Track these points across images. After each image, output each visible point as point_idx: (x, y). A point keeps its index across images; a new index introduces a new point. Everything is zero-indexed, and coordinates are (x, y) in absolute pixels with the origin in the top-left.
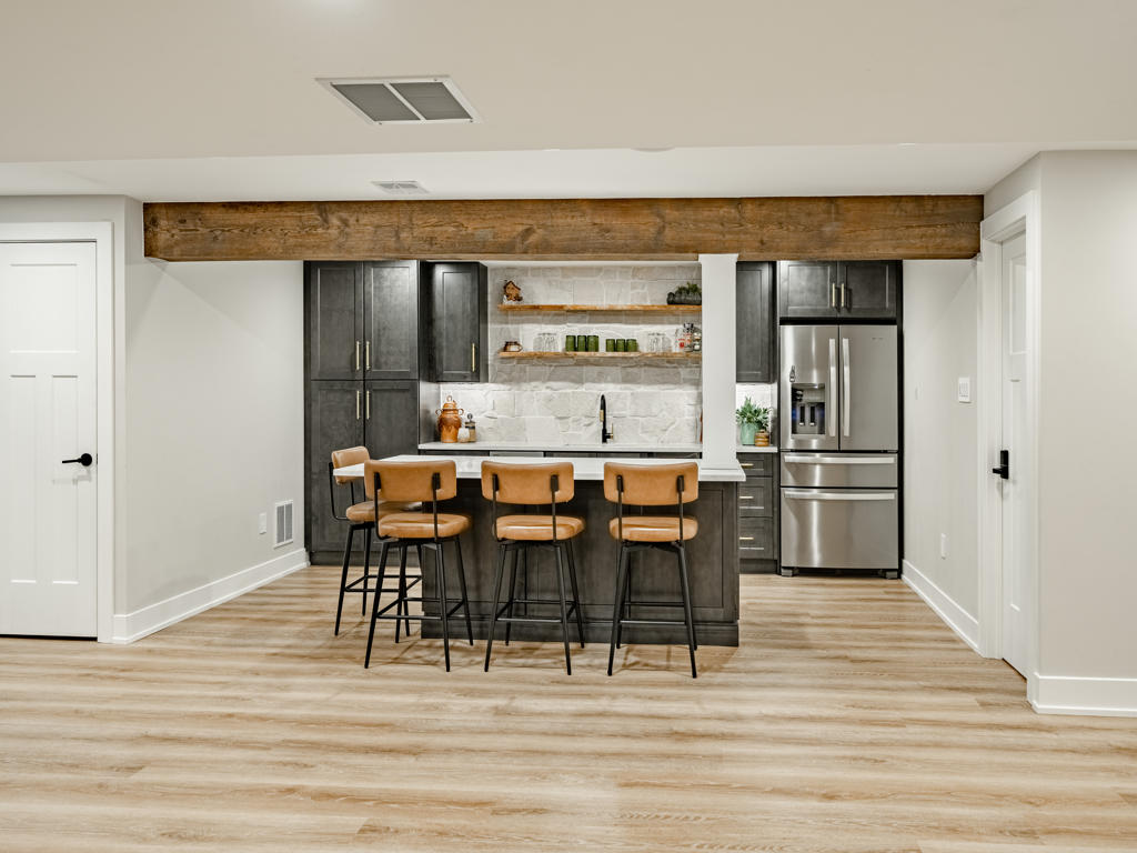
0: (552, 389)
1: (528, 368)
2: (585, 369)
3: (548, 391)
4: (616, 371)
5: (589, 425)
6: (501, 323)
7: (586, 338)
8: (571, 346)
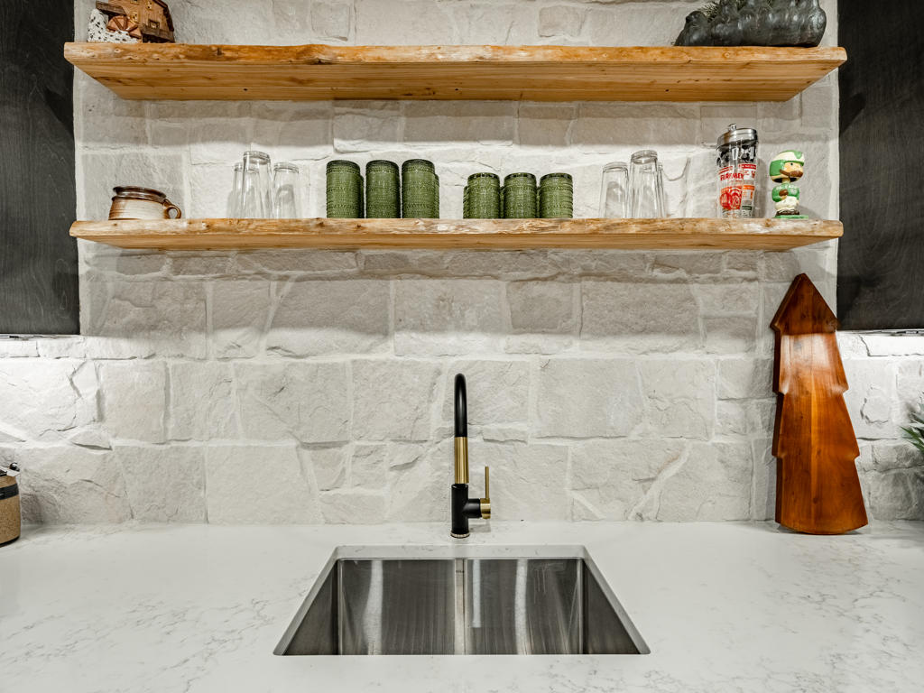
0: (289, 354)
1: (209, 287)
2: (392, 283)
3: (277, 362)
4: (491, 293)
5: (408, 466)
6: (118, 139)
7: (400, 173)
8: (345, 198)
